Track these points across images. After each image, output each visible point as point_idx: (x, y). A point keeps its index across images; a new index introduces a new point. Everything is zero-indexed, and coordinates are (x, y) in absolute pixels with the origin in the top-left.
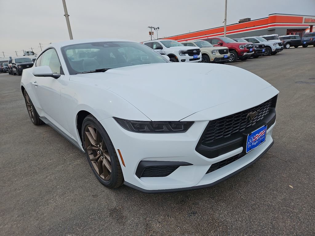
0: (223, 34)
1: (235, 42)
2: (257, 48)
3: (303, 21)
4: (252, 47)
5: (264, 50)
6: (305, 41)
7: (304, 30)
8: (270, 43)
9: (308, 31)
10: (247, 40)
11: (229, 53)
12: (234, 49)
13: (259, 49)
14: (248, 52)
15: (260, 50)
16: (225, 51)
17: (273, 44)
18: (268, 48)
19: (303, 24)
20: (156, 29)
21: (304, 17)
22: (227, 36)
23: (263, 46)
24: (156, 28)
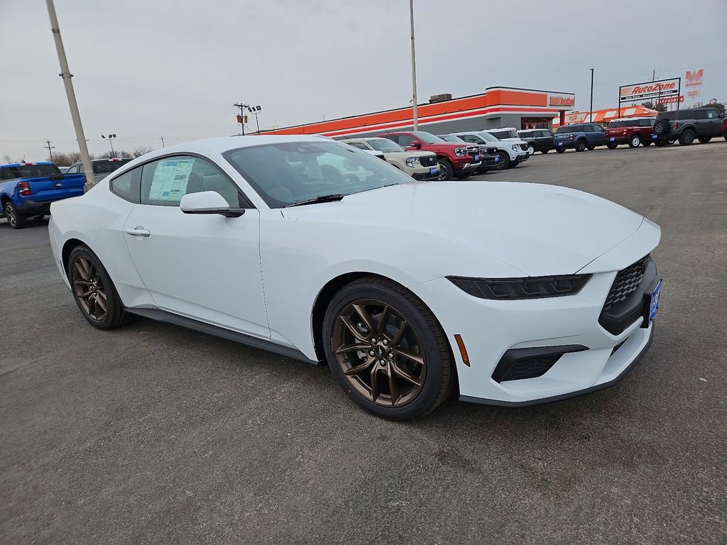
0: (412, 123)
1: (443, 142)
2: (484, 153)
3: (548, 102)
4: (478, 153)
5: (496, 159)
6: (561, 140)
7: (551, 119)
8: (504, 144)
9: (556, 121)
10: (462, 138)
11: (438, 165)
12: (445, 157)
13: (489, 156)
14: (473, 161)
15: (490, 159)
16: (431, 159)
17: (512, 146)
18: (503, 153)
19: (548, 107)
20: (255, 110)
21: (549, 95)
22: (420, 129)
23: (495, 150)
24: (253, 108)
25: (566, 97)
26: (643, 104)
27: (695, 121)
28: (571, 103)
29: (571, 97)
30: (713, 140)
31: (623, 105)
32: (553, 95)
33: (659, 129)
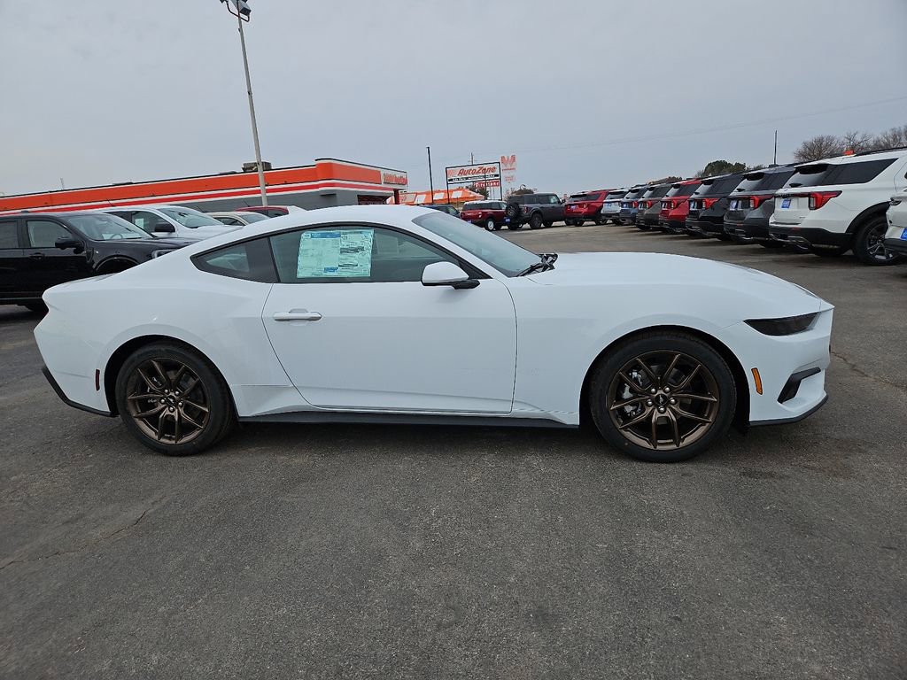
3: (383, 181)
7: (386, 198)
21: (382, 172)
25: (398, 175)
26: (467, 187)
27: (541, 205)
28: (404, 182)
29: (404, 175)
30: (554, 224)
31: (451, 187)
32: (390, 172)
33: (511, 213)
